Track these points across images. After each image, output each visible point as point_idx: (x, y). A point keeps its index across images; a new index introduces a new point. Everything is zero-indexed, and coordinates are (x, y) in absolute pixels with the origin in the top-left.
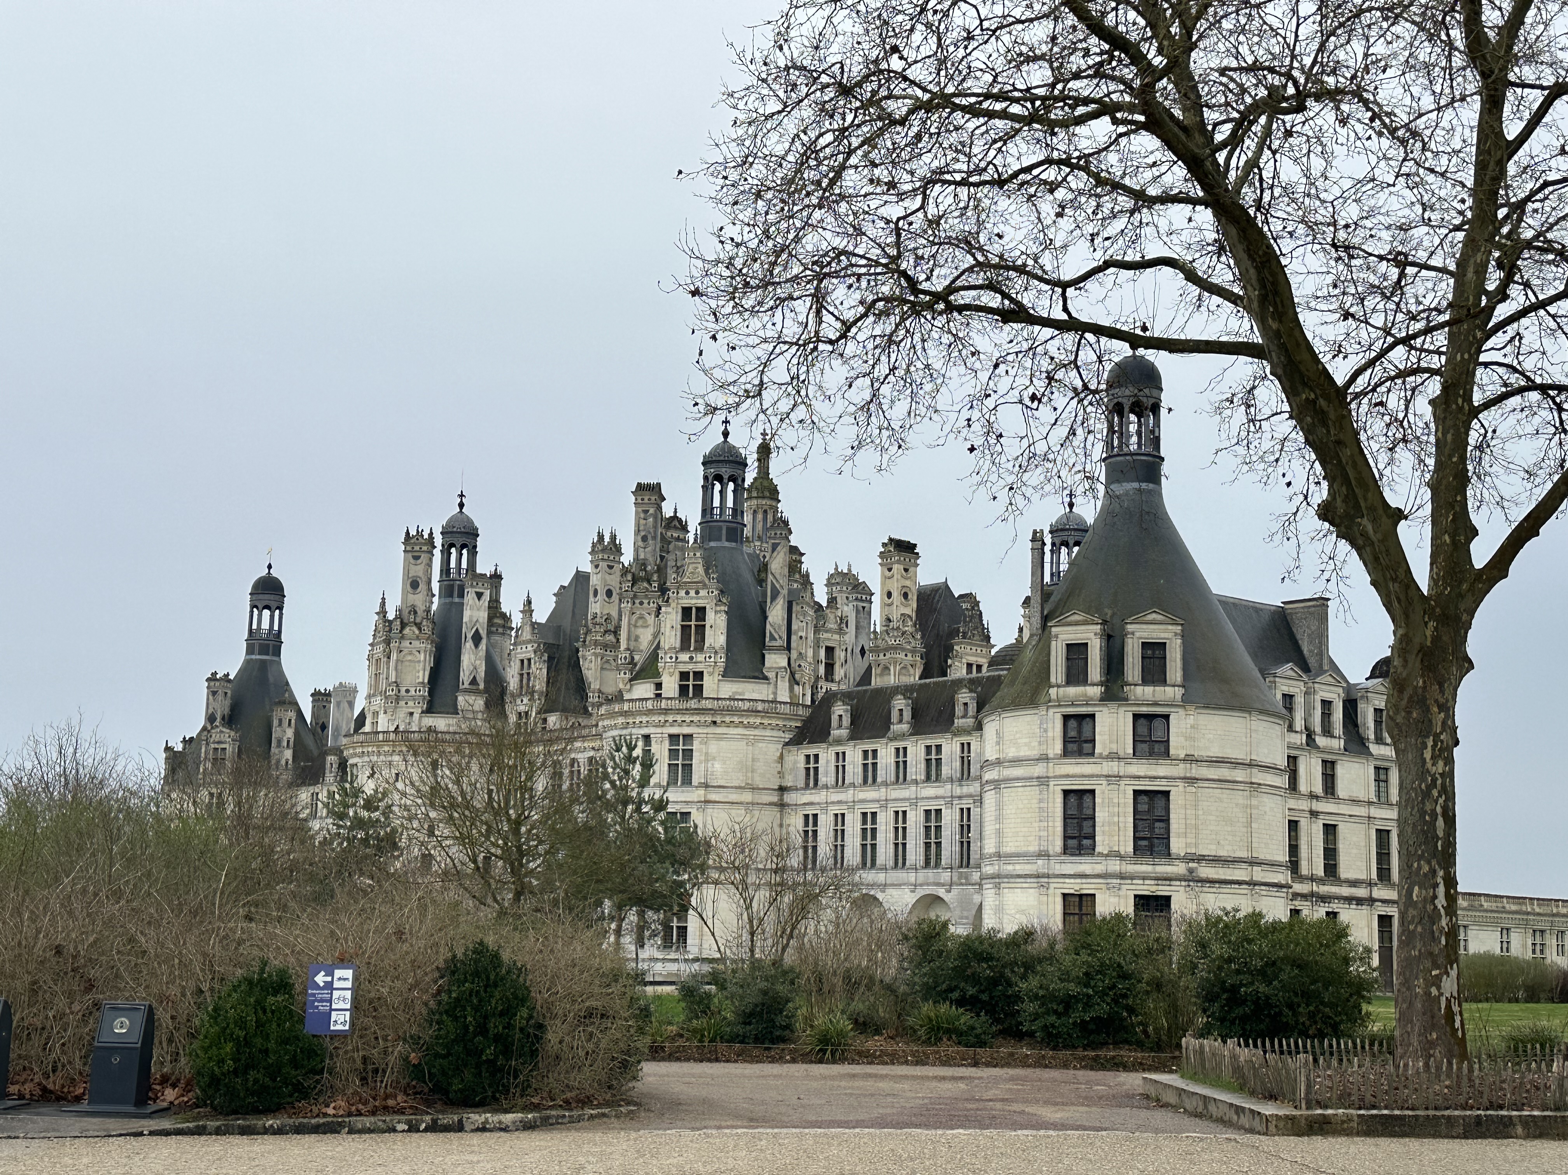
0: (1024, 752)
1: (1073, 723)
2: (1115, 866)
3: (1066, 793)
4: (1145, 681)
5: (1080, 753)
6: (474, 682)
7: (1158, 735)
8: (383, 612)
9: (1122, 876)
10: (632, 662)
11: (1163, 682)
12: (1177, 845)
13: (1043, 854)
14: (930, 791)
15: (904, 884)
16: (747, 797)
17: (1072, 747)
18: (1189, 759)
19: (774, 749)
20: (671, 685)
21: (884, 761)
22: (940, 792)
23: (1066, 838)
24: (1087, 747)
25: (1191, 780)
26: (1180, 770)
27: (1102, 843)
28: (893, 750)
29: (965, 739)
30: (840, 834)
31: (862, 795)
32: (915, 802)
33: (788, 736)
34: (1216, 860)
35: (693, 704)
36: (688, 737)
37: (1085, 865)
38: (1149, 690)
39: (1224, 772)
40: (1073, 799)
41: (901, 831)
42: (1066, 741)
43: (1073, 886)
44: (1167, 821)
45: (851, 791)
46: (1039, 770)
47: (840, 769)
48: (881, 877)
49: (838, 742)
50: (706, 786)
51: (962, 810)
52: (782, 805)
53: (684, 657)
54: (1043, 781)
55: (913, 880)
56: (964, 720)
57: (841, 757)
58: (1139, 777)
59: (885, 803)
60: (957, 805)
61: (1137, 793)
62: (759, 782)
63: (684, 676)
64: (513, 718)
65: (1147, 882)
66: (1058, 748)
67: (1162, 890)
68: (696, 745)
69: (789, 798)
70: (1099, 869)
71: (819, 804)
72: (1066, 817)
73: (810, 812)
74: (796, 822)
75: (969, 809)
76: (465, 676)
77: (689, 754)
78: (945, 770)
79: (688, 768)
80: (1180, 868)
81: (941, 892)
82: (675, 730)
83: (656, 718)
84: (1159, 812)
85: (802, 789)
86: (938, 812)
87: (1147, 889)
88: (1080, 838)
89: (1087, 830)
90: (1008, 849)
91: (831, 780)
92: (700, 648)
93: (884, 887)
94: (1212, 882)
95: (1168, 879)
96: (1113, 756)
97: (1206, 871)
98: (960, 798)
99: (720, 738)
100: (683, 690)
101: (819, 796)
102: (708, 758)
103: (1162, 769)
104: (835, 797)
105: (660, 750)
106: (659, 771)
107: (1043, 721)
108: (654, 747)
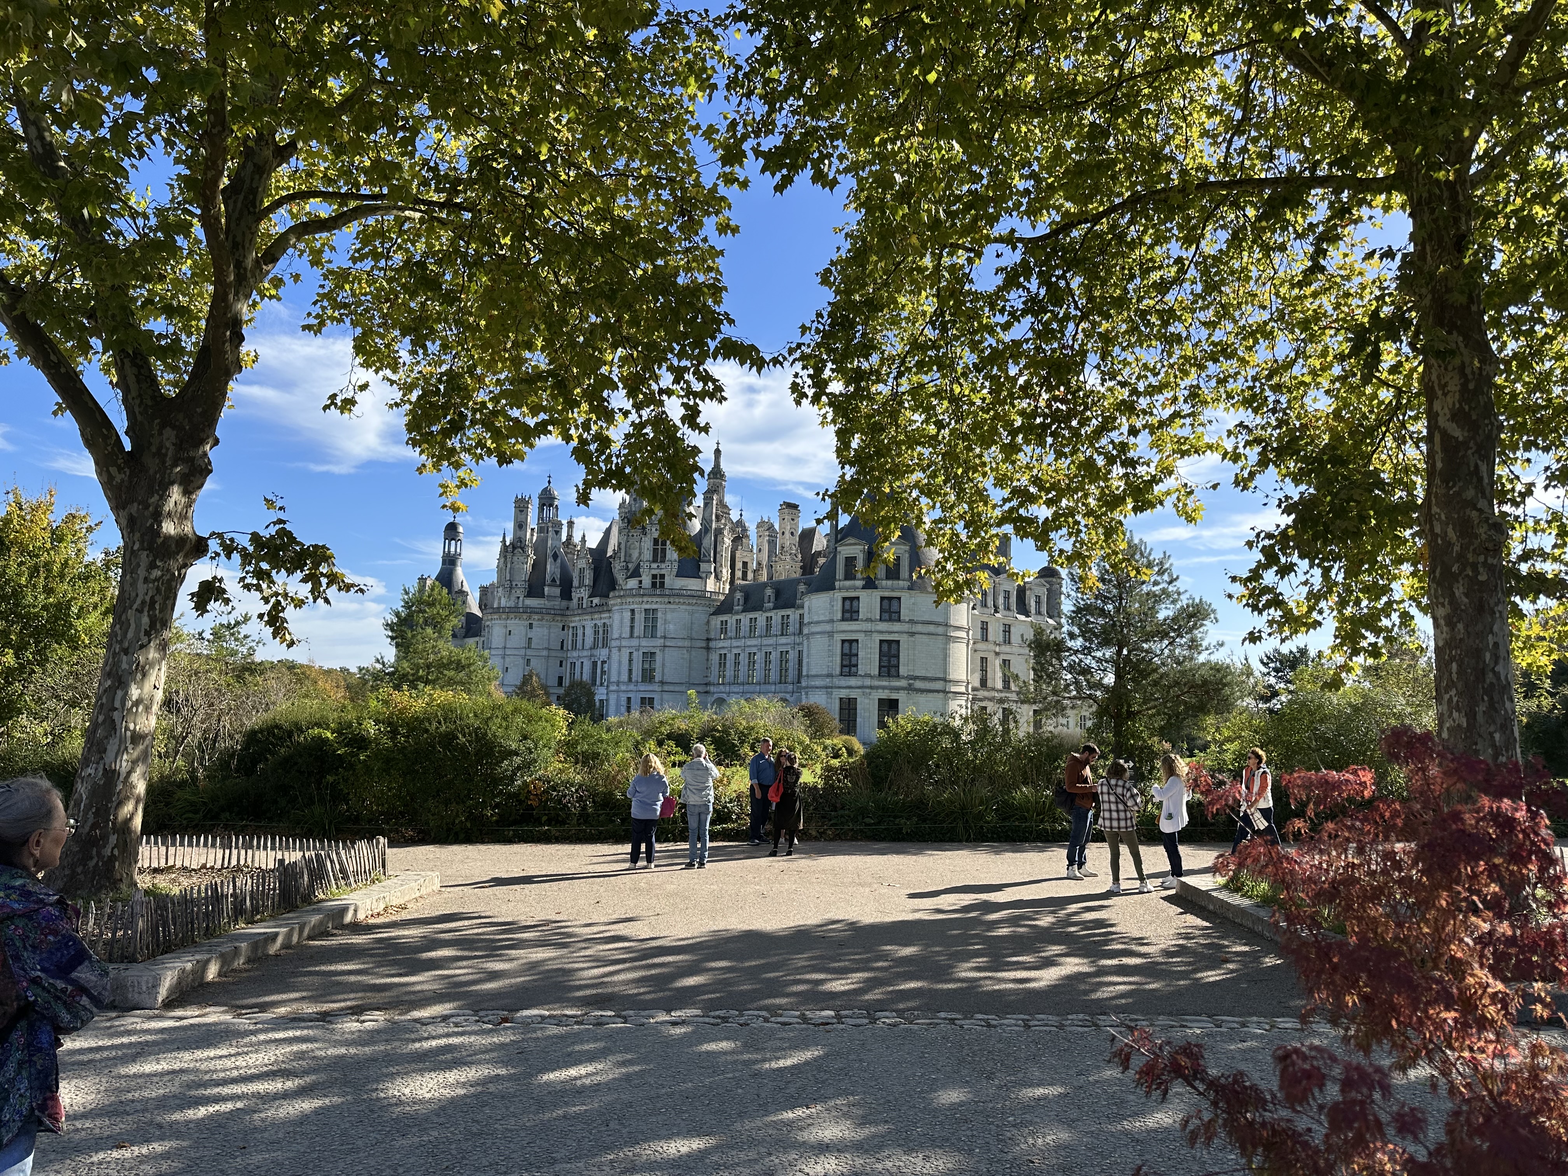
0: (822, 618)
1: (848, 603)
2: (868, 682)
3: (843, 641)
4: (887, 578)
5: (852, 619)
6: (554, 580)
7: (894, 607)
8: (504, 541)
9: (871, 687)
10: (627, 568)
11: (898, 578)
12: (903, 671)
13: (830, 675)
14: (783, 640)
16: (687, 643)
17: (847, 615)
18: (911, 622)
19: (704, 618)
20: (647, 581)
21: (760, 624)
22: (788, 641)
23: (843, 666)
24: (855, 616)
25: (912, 634)
26: (905, 627)
27: (862, 669)
28: (765, 618)
29: (801, 611)
30: (737, 663)
31: (749, 643)
32: (775, 647)
33: (712, 610)
34: (924, 679)
35: (658, 592)
36: (655, 611)
37: (853, 681)
38: (890, 583)
39: (931, 628)
40: (846, 645)
41: (767, 662)
42: (844, 611)
43: (844, 693)
44: (898, 657)
45: (743, 641)
46: (828, 627)
47: (738, 629)
48: (757, 688)
49: (737, 613)
50: (665, 637)
51: (799, 651)
52: (708, 648)
53: (654, 565)
54: (831, 634)
55: (773, 690)
56: (801, 601)
57: (738, 621)
58: (881, 632)
59: (760, 647)
60: (797, 649)
61: (881, 641)
62: (695, 636)
63: (654, 577)
64: (575, 601)
65: (886, 691)
66: (839, 616)
67: (894, 696)
68: (659, 615)
69: (712, 644)
70: (859, 683)
71: (727, 648)
72: (843, 655)
73: (723, 652)
74: (715, 657)
75: (802, 651)
76: (548, 578)
77: (655, 620)
78: (791, 629)
79: (654, 627)
80: (903, 683)
81: (788, 697)
82: (648, 606)
83: (638, 599)
84: (893, 652)
85: (718, 639)
86: (787, 652)
87: (885, 694)
88: (850, 666)
89: (854, 661)
90: (813, 673)
91: (733, 634)
92: (663, 561)
93: (759, 693)
94: (922, 691)
95: (898, 689)
96: (869, 620)
97: (919, 684)
98: (798, 644)
99: (673, 611)
100: (654, 585)
101: (727, 643)
102: (666, 622)
103: (897, 627)
104: (735, 643)
105: (640, 617)
106: (639, 629)
107: (832, 600)
108: (637, 616)
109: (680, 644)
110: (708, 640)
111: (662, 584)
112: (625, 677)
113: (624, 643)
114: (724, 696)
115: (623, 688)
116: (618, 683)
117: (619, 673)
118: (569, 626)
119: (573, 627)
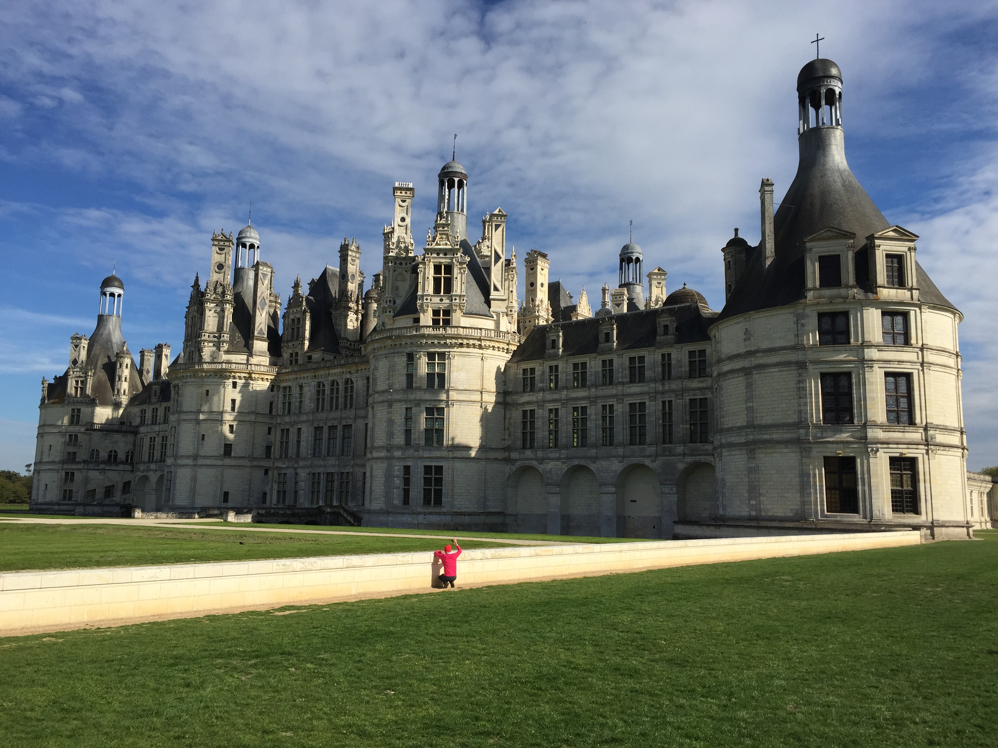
0: (778, 343)
1: (827, 321)
3: (825, 375)
4: (891, 285)
5: (835, 342)
7: (900, 327)
8: (196, 286)
9: (879, 442)
11: (904, 286)
12: (919, 417)
13: (802, 425)
15: (613, 457)
17: (829, 338)
18: (924, 348)
20: (426, 319)
21: (593, 370)
22: (645, 389)
23: (826, 410)
24: (842, 337)
25: (925, 365)
26: (918, 355)
28: (600, 362)
29: (665, 351)
31: (574, 394)
32: (620, 398)
33: (509, 357)
34: (944, 429)
35: (442, 332)
36: (442, 355)
37: (845, 434)
38: (893, 292)
40: (830, 380)
42: (821, 333)
43: (833, 451)
44: (912, 396)
45: (565, 392)
46: (794, 356)
47: (554, 378)
48: (593, 452)
49: (553, 358)
50: (455, 389)
51: (664, 402)
52: (505, 404)
53: (436, 300)
54: (800, 365)
55: (621, 453)
56: (665, 337)
57: (554, 368)
58: (889, 361)
59: (593, 400)
60: (660, 400)
61: (888, 375)
62: (491, 387)
63: (436, 312)
65: (900, 446)
67: (910, 453)
68: (448, 360)
69: (511, 399)
70: (858, 435)
71: (535, 402)
72: (824, 395)
73: (528, 408)
74: (516, 415)
75: (670, 402)
78: (648, 374)
79: (442, 376)
80: (920, 435)
81: (647, 462)
82: (432, 350)
83: (418, 341)
84: (905, 389)
85: (521, 393)
86: (643, 405)
87: (898, 451)
88: (839, 410)
89: (843, 404)
90: (762, 421)
92: (448, 293)
93: (595, 459)
95: (915, 443)
97: (940, 437)
98: (663, 393)
99: (465, 355)
100: (436, 322)
101: (535, 397)
103: (905, 355)
104: (549, 396)
107: (799, 317)
110: (505, 392)
111: (447, 323)
112: (400, 439)
113: (397, 397)
114: (535, 463)
115: (398, 454)
116: (389, 448)
117: (390, 435)
118: (279, 387)
119: (285, 388)
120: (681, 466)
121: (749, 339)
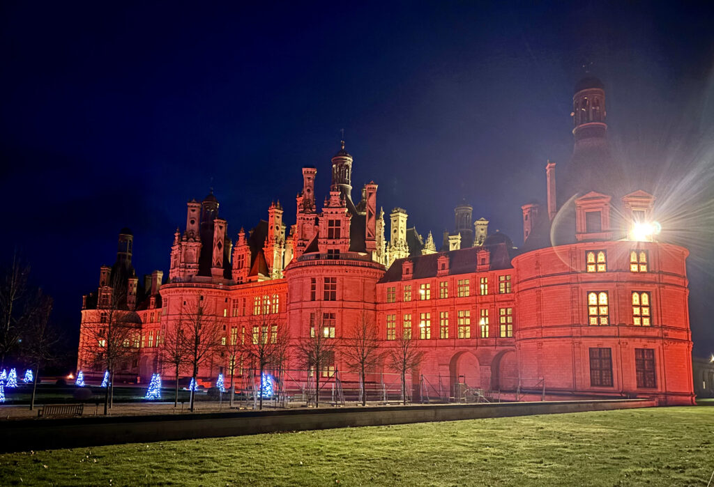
1: (592, 255)
2: (623, 332)
3: (589, 292)
6: (218, 264)
7: (643, 259)
9: (628, 337)
12: (656, 321)
13: (576, 326)
14: (462, 301)
15: (448, 346)
16: (360, 305)
17: (591, 267)
19: (372, 283)
20: (324, 255)
21: (434, 288)
22: (469, 301)
23: (589, 317)
24: (601, 267)
25: (663, 285)
27: (614, 319)
28: (439, 283)
29: (483, 275)
30: (408, 323)
31: (421, 305)
32: (452, 307)
33: (378, 279)
35: (337, 263)
36: (334, 280)
37: (606, 331)
40: (593, 296)
41: (444, 321)
42: (587, 264)
43: (595, 343)
44: (649, 307)
45: (415, 303)
46: (569, 279)
47: (408, 293)
48: (433, 343)
49: (407, 280)
50: (343, 300)
51: (482, 310)
52: (376, 311)
53: (330, 241)
54: (574, 285)
56: (483, 266)
57: (408, 287)
58: (634, 283)
59: (434, 308)
60: (479, 308)
61: (633, 292)
62: (366, 299)
63: (330, 250)
64: (236, 278)
66: (584, 268)
67: (651, 346)
68: (337, 283)
69: (378, 307)
70: (614, 333)
71: (396, 309)
72: (589, 305)
73: (391, 313)
74: (383, 319)
75: (486, 310)
76: (214, 262)
77: (334, 287)
78: (471, 291)
79: (333, 292)
81: (471, 350)
82: (328, 275)
83: (318, 269)
85: (386, 303)
86: (467, 311)
87: (642, 344)
88: (599, 316)
89: (603, 312)
91: (403, 298)
92: (338, 237)
93: (435, 348)
94: (675, 341)
95: (654, 339)
96: (620, 271)
97: (671, 334)
98: (481, 304)
99: (349, 277)
100: (330, 258)
101: (396, 306)
102: (343, 288)
104: (405, 306)
105: (320, 285)
106: (320, 294)
108: (317, 284)
109: (355, 305)
110: (376, 303)
113: (305, 305)
114: (395, 350)
115: (305, 343)
116: (300, 339)
117: (301, 331)
118: (230, 299)
119: (234, 300)
120: (494, 354)
121: (538, 268)
